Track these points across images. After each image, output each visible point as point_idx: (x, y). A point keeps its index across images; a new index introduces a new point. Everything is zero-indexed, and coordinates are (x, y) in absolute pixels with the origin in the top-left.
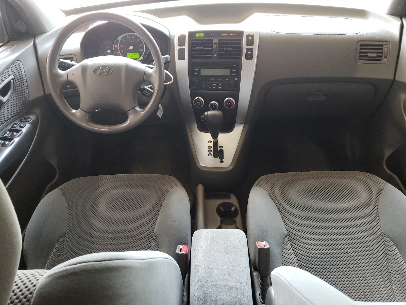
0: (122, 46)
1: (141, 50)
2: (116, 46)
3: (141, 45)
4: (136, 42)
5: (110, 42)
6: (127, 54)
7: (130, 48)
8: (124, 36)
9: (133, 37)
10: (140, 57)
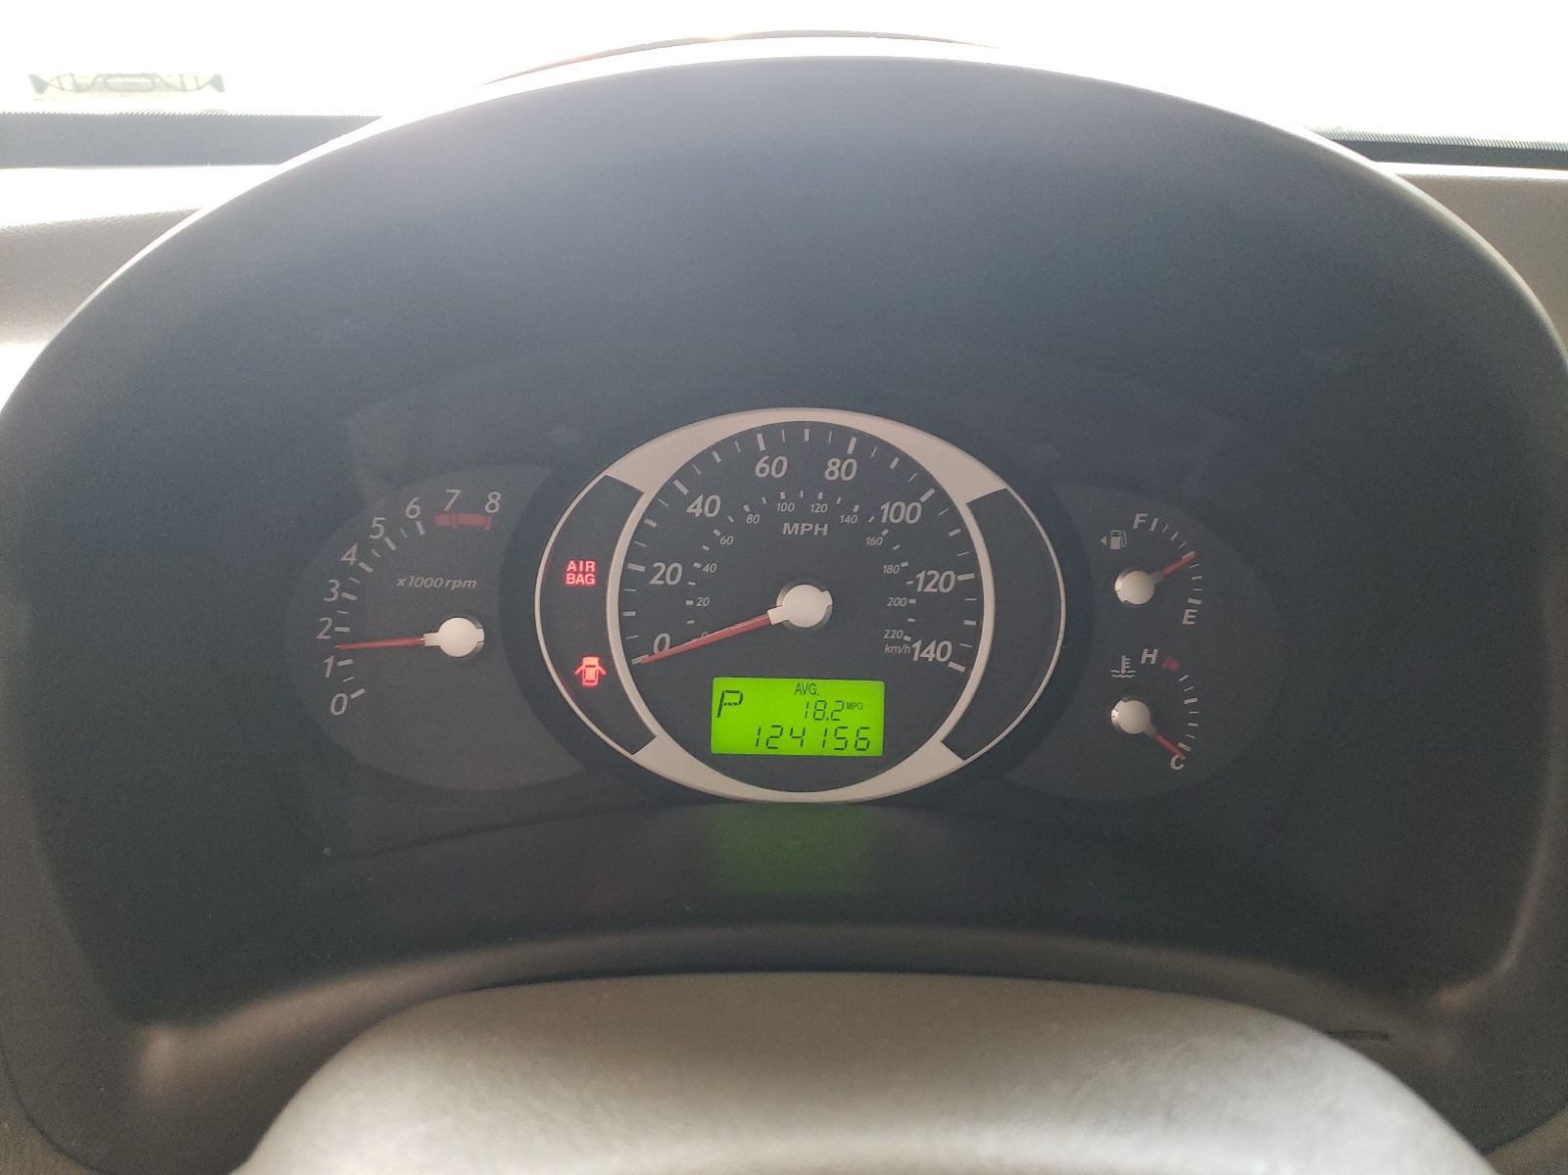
0: (667, 574)
1: (931, 653)
2: (581, 574)
3: (936, 582)
4: (871, 541)
5: (494, 499)
6: (720, 684)
7: (775, 616)
8: (718, 446)
9: (835, 470)
10: (901, 740)
